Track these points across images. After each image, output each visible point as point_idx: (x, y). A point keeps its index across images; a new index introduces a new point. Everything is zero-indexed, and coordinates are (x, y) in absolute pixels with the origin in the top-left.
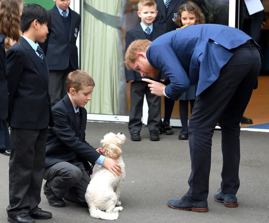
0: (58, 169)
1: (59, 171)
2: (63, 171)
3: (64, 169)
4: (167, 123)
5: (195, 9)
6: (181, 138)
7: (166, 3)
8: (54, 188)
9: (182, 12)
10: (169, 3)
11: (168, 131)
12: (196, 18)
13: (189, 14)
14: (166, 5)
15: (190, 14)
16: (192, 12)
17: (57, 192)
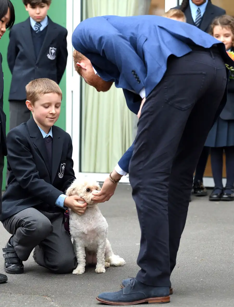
0: (22, 218)
1: (22, 221)
2: (26, 220)
3: (27, 218)
4: (199, 181)
5: (231, 23)
6: (211, 199)
7: (196, 19)
8: (17, 245)
9: (214, 27)
10: (200, 20)
11: (199, 192)
12: (232, 35)
13: (222, 29)
14: (196, 22)
15: (224, 29)
16: (227, 26)
17: (20, 250)
